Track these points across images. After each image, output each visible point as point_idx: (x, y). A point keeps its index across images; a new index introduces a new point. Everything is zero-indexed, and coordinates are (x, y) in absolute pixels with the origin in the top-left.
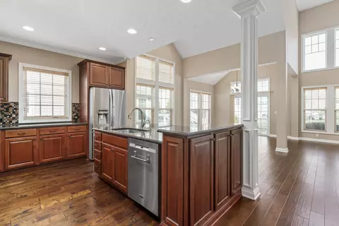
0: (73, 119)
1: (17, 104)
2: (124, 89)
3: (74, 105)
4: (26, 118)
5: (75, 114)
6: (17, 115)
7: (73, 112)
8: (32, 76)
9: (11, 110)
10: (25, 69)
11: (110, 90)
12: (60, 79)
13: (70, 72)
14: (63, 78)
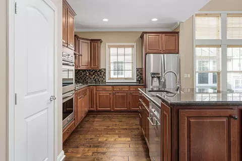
0: (137, 80)
1: (105, 69)
2: (178, 53)
3: (138, 70)
4: (110, 78)
5: (139, 77)
6: (105, 77)
7: (138, 75)
8: (113, 51)
9: (102, 73)
10: (110, 47)
11: (162, 55)
12: (129, 51)
13: (135, 44)
14: (130, 49)
